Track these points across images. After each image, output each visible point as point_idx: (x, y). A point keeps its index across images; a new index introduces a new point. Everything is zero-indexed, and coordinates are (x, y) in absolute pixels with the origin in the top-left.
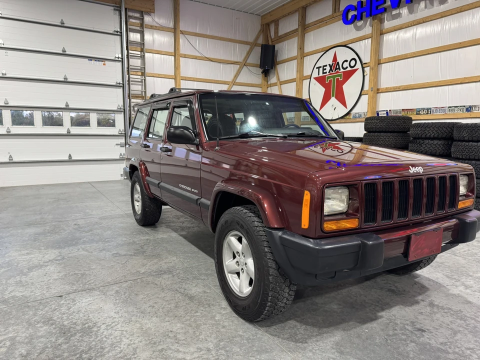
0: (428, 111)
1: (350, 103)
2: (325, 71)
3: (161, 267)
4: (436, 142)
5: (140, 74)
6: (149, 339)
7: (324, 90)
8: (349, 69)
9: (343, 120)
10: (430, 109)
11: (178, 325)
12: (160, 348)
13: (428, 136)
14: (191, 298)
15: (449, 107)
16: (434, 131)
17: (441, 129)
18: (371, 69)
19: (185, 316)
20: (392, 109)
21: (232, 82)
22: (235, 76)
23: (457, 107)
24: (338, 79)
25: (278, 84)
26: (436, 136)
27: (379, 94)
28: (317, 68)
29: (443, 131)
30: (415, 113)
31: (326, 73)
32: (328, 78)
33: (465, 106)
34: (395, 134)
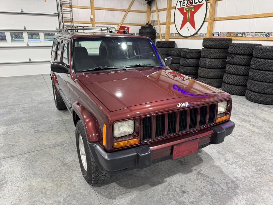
0: (243, 34)
1: (197, 27)
2: (184, 4)
3: (57, 141)
4: (242, 57)
5: (69, 6)
6: (30, 194)
7: (182, 17)
8: (198, 3)
9: (193, 38)
10: (244, 33)
11: (50, 184)
12: (34, 200)
13: (238, 53)
14: (65, 165)
15: (256, 33)
16: (242, 50)
17: (246, 49)
18: (211, 4)
19: (56, 178)
20: (222, 32)
21: (128, 10)
22: (130, 6)
23: (260, 33)
24: (191, 10)
25: (157, 11)
26: (243, 53)
27: (215, 22)
28: (179, 2)
29: (247, 50)
30: (235, 36)
31: (184, 5)
32: (186, 9)
33: (265, 33)
34: (220, 50)
